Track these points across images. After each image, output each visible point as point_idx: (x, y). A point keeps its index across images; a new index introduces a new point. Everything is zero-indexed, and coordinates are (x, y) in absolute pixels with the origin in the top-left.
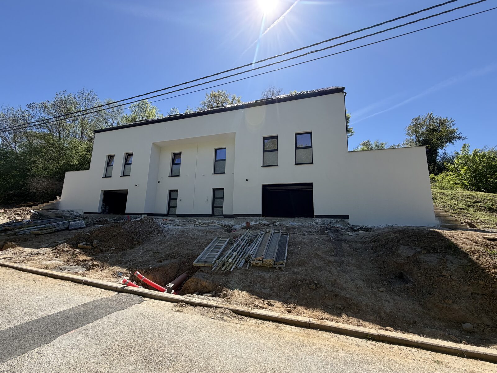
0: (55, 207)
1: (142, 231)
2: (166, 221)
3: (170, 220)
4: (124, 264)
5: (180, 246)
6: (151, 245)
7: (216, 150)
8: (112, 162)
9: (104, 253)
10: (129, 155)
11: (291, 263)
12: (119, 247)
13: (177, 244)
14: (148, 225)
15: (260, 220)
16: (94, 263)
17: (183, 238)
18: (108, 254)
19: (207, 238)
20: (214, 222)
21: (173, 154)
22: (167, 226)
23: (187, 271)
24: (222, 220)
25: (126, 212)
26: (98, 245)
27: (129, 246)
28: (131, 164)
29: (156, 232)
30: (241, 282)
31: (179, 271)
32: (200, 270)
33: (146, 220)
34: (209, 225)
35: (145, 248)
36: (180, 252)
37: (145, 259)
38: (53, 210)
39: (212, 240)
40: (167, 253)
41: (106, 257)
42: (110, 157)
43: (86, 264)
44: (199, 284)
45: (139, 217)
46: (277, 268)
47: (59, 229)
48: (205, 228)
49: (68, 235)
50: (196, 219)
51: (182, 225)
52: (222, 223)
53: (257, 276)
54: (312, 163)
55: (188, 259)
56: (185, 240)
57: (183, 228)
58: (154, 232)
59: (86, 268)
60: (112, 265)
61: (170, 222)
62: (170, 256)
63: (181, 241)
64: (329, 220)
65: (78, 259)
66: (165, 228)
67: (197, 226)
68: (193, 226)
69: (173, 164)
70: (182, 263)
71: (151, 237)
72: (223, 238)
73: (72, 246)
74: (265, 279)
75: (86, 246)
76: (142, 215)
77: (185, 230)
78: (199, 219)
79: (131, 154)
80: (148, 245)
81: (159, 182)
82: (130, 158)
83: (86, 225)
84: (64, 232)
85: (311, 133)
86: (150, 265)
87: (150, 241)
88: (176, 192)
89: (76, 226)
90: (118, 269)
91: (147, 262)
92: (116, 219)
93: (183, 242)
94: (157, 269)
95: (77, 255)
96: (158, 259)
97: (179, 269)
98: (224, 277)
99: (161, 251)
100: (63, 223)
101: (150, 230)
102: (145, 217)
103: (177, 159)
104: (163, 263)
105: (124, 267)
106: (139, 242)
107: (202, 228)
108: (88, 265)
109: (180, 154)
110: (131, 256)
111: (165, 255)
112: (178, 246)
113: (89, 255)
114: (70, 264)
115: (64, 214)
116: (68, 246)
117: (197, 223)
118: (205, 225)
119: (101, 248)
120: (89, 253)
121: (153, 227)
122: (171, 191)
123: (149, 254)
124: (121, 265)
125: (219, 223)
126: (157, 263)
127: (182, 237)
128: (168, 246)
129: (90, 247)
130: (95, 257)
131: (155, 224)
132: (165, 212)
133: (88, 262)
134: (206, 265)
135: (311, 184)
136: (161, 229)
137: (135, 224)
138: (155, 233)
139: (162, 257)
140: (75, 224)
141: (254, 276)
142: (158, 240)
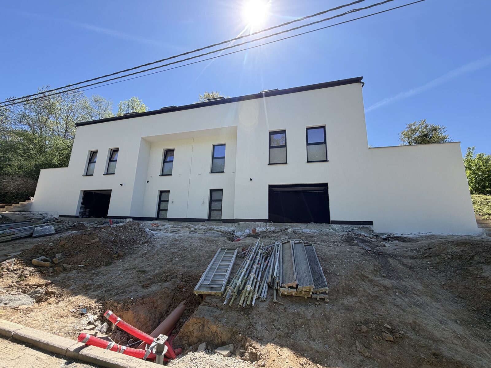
0: (25, 210)
1: (124, 240)
2: (155, 227)
3: (160, 225)
4: (94, 291)
5: (174, 261)
6: (135, 260)
7: (214, 146)
8: (95, 160)
9: (67, 273)
10: (114, 151)
11: (334, 289)
12: (90, 263)
13: (169, 258)
14: (133, 232)
15: (266, 226)
16: (50, 290)
17: (177, 249)
18: (74, 274)
19: (207, 249)
20: (212, 228)
21: (165, 150)
22: (156, 233)
23: (185, 301)
24: (221, 226)
25: (108, 215)
26: (62, 260)
27: (105, 261)
28: (116, 161)
29: (143, 240)
30: (273, 327)
31: (173, 300)
32: (205, 302)
33: (130, 226)
34: (207, 232)
35: (127, 265)
36: (173, 270)
37: (125, 282)
38: (23, 213)
39: (214, 252)
40: (157, 271)
41: (69, 279)
42: (92, 153)
43: (37, 291)
44: (206, 329)
45: (123, 221)
46: (318, 299)
47: (18, 236)
48: (203, 236)
49: (28, 244)
50: (190, 224)
51: (175, 231)
52: (222, 229)
53: (293, 314)
54: (327, 161)
55: (185, 281)
56: (180, 252)
57: (176, 235)
58: (140, 241)
59: (35, 298)
60: (75, 293)
61: (160, 228)
62: (161, 276)
63: (175, 254)
64: (350, 226)
65: (26, 283)
66: (154, 235)
67: (193, 232)
68: (187, 233)
69: (165, 161)
70: (178, 287)
71: (136, 248)
72: (228, 249)
73: (23, 263)
74: (307, 320)
75: (43, 263)
76: (127, 219)
77: (179, 238)
78: (194, 225)
79: (116, 150)
80: (131, 259)
81: (148, 182)
82: (116, 153)
83: (56, 232)
84: (26, 240)
85: (324, 127)
86: (131, 292)
87: (134, 254)
88: (166, 194)
89: (43, 232)
90: (82, 300)
91: (127, 287)
92: (96, 224)
93: (178, 255)
94: (141, 301)
95: (26, 277)
96: (144, 282)
97: (173, 298)
98: (243, 315)
99: (147, 269)
100: (27, 229)
101: (135, 238)
102: (129, 222)
103: (169, 157)
104: (150, 289)
105: (91, 297)
106: (119, 255)
107: (200, 236)
108: (40, 293)
109: (173, 151)
110: (105, 277)
111: (153, 276)
112: (172, 261)
113: (45, 276)
114: (12, 293)
115: (34, 217)
116: (18, 263)
117: (192, 229)
118: (203, 232)
119: (65, 265)
120: (45, 274)
121: (139, 235)
122: (161, 192)
123: (131, 274)
124: (89, 292)
125: (218, 230)
126: (142, 290)
127: (176, 247)
128: (158, 261)
129: (47, 264)
130: (53, 279)
131: (141, 230)
132: (154, 215)
133: (40, 288)
134: (212, 294)
135: (326, 185)
136: (149, 237)
137: (116, 231)
138: (141, 243)
139: (150, 279)
140: (42, 230)
141: (290, 315)
142: (145, 252)
